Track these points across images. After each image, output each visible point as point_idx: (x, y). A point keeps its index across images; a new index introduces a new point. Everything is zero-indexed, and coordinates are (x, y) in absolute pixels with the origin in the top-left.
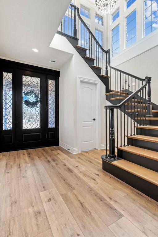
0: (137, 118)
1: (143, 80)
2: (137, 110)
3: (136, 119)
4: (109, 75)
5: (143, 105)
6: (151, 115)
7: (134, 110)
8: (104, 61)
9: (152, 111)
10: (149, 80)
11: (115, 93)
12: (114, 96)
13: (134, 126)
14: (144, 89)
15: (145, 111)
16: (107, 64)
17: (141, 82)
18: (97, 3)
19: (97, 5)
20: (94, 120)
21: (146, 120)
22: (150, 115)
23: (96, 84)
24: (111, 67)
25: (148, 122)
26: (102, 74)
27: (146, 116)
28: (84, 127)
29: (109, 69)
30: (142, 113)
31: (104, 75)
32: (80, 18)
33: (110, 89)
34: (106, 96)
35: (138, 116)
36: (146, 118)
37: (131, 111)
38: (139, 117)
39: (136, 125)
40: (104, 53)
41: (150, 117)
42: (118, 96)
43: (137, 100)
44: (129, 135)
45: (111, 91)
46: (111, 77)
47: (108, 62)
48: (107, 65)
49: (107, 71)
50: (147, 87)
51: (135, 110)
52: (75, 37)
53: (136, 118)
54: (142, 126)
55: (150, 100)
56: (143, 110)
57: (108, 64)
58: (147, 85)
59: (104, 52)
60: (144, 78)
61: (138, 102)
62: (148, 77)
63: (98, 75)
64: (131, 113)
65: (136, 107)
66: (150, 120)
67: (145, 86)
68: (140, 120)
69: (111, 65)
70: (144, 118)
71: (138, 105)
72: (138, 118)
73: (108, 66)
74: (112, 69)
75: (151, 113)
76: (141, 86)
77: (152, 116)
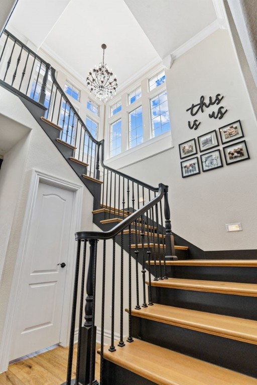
0: (149, 262)
1: (156, 190)
2: (149, 245)
3: (147, 264)
4: (101, 180)
5: (158, 235)
6: (174, 255)
7: (143, 245)
8: (93, 156)
9: (175, 246)
10: (164, 189)
11: (110, 211)
12: (108, 216)
13: (144, 282)
14: (159, 203)
15: (163, 246)
16: (98, 161)
17: (152, 193)
18: (88, 81)
19: (89, 83)
20: (63, 265)
21: (166, 266)
22: (171, 255)
23: (74, 191)
24: (105, 167)
25: (169, 270)
26: (88, 175)
27: (166, 257)
28: (33, 287)
29: (101, 169)
30: (157, 250)
31: (92, 176)
32: (55, 81)
33: (101, 203)
34: (95, 215)
35: (151, 257)
36: (165, 262)
37: (137, 246)
38: (153, 260)
39: (147, 280)
40: (94, 144)
41: (172, 259)
42: (115, 216)
43: (148, 227)
44: (133, 309)
45: (102, 207)
46: (103, 183)
47: (100, 158)
48: (98, 163)
49: (98, 172)
50: (163, 200)
51: (145, 244)
52: (41, 104)
53: (147, 262)
54: (160, 282)
55: (169, 226)
56: (159, 246)
57: (100, 162)
58: (162, 197)
59: (95, 142)
60: (157, 187)
61: (149, 230)
62: (164, 185)
63: (80, 175)
64: (137, 251)
65: (146, 238)
66: (173, 267)
67: (159, 199)
68: (155, 265)
69: (105, 163)
70: (162, 262)
71: (150, 235)
72: (151, 261)
73: (100, 164)
74: (106, 170)
75: (173, 251)
76: (153, 198)
77: (176, 257)
